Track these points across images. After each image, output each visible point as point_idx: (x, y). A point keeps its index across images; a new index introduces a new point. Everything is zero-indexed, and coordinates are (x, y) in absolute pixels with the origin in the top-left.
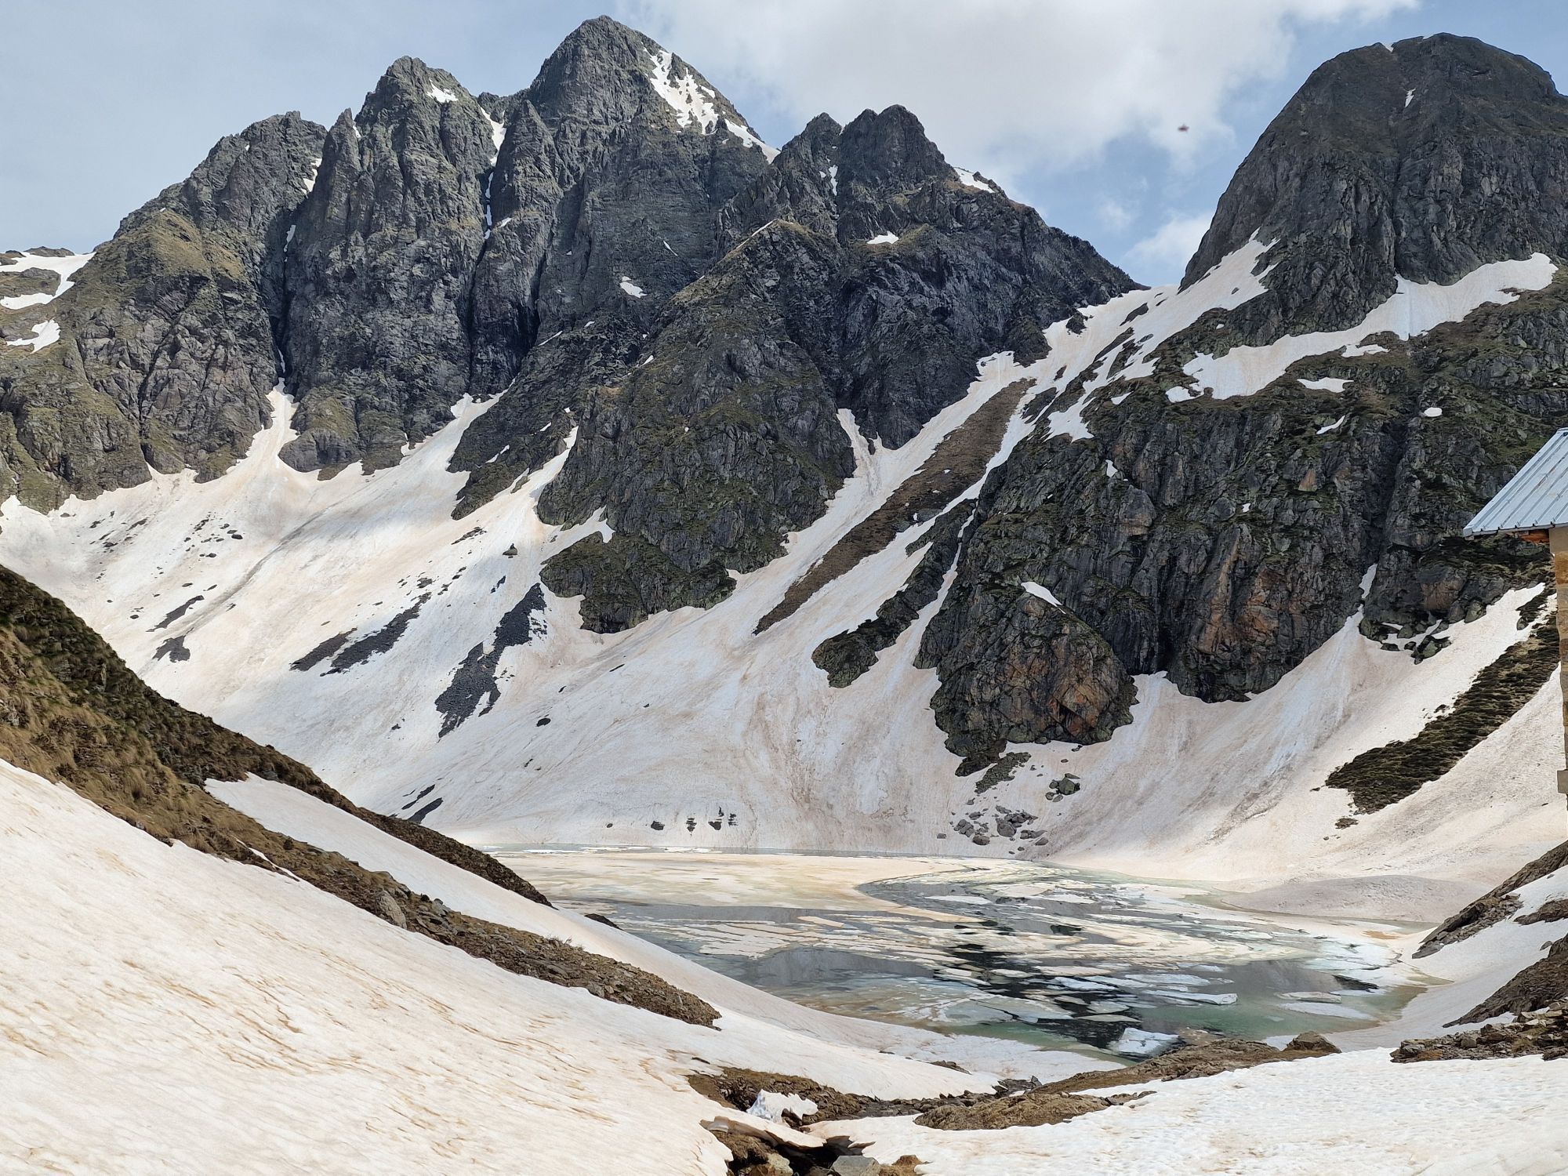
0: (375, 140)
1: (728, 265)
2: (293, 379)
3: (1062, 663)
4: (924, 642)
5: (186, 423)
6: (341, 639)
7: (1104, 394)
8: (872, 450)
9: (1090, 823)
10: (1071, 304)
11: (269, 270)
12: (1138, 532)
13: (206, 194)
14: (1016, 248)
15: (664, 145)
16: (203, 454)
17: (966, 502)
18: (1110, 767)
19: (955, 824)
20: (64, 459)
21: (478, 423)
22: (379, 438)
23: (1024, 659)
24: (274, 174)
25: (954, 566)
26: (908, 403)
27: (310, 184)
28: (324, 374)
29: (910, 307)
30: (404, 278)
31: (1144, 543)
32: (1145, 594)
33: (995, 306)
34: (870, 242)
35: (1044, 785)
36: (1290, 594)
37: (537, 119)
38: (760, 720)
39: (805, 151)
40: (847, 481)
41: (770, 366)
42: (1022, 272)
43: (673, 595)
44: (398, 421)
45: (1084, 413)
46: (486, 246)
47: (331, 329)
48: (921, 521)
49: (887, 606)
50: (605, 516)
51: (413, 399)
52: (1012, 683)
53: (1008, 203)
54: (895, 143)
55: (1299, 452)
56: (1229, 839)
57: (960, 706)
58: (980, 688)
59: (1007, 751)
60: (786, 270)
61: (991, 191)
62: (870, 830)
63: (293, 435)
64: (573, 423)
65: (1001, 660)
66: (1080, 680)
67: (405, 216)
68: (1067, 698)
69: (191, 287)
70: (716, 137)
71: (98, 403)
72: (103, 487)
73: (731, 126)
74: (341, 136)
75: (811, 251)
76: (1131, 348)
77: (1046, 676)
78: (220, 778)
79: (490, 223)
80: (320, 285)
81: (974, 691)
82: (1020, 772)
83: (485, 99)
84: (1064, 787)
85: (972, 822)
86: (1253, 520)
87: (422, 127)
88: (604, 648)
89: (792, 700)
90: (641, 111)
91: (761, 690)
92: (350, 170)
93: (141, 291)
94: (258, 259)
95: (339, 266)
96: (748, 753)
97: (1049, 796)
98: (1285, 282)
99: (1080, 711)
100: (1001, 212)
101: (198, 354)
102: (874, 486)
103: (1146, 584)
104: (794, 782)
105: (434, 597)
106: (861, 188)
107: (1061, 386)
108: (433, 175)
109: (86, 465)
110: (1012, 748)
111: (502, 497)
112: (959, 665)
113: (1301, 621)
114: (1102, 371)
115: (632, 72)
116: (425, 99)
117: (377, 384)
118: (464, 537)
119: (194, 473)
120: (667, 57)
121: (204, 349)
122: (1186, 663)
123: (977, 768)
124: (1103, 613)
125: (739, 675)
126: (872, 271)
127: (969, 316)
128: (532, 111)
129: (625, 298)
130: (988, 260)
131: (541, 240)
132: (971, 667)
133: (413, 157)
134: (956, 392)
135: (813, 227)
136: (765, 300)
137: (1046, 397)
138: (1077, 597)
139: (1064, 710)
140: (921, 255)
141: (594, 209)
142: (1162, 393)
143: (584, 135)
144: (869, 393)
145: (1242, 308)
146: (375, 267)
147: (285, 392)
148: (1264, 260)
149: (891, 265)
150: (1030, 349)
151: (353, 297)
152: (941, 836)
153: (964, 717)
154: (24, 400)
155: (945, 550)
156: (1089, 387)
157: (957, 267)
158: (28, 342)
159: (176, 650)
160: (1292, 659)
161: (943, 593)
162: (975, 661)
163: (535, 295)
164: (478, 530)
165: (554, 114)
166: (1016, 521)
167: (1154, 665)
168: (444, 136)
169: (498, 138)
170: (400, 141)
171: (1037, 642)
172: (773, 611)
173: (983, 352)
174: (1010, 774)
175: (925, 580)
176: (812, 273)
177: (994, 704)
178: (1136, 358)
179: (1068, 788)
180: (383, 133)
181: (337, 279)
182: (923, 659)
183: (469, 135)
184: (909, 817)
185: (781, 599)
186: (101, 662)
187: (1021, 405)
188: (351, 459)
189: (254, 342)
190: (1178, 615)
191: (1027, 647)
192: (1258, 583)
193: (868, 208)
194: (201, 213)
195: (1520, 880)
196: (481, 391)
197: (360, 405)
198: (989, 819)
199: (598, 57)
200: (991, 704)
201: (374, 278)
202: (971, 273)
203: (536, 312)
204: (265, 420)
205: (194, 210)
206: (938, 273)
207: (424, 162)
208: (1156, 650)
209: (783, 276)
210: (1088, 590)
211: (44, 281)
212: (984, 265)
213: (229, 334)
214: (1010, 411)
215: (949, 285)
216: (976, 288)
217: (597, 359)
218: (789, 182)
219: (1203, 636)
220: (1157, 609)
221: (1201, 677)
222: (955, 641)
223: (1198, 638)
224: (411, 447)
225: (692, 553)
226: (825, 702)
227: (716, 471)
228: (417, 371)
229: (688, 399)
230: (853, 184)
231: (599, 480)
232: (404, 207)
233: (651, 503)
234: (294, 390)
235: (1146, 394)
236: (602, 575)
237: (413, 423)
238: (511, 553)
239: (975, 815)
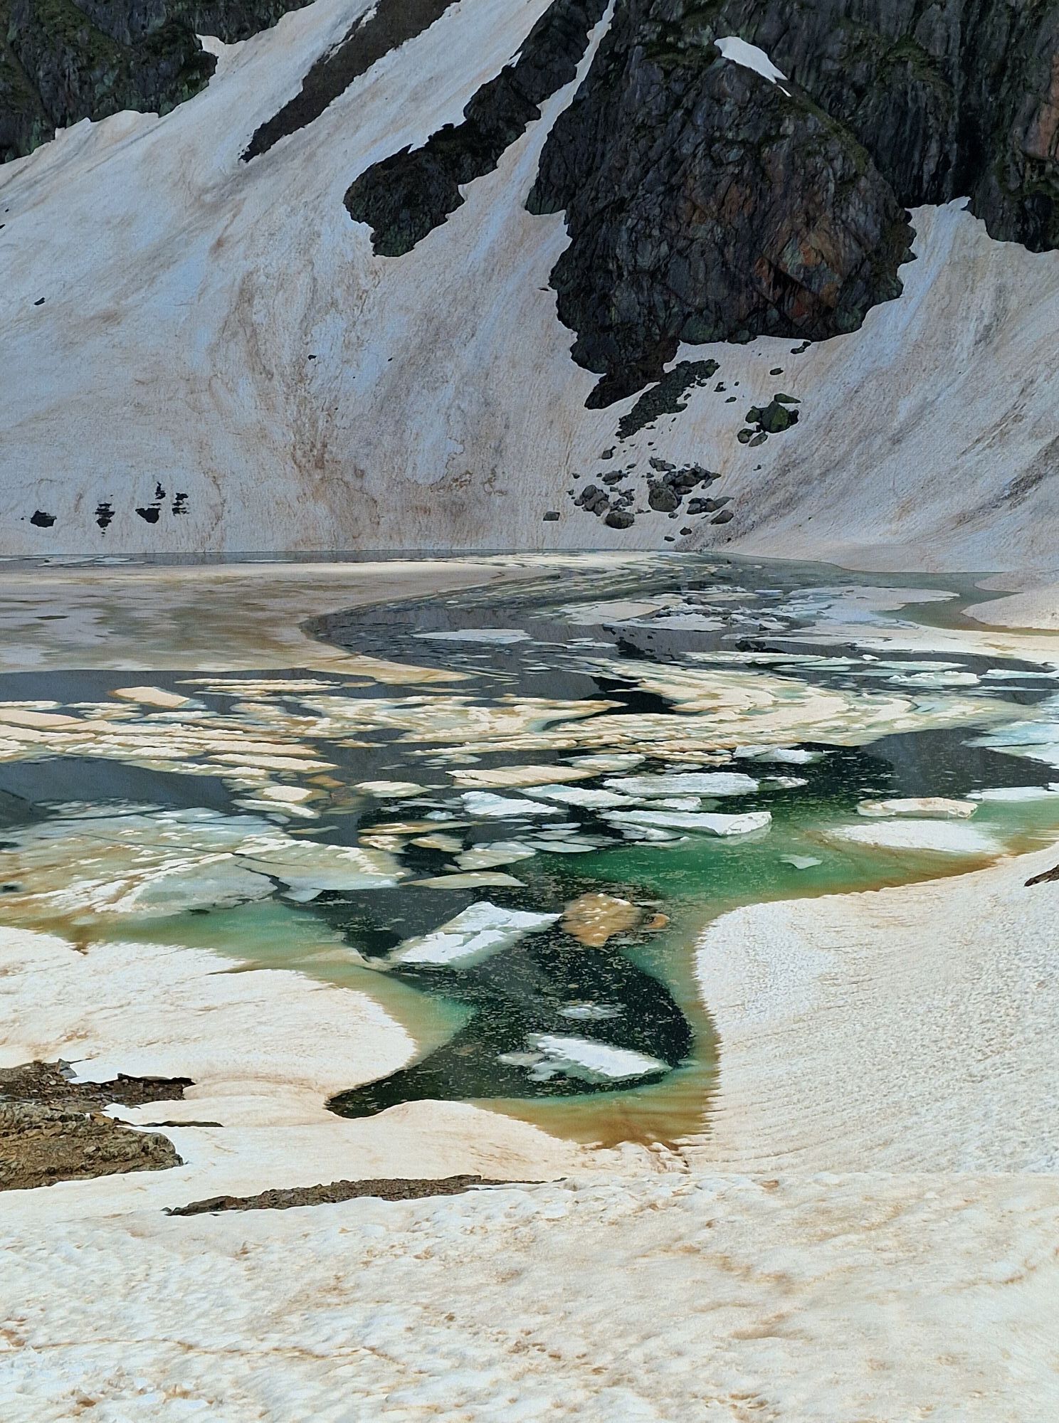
3: (778, 191)
4: (545, 163)
18: (854, 377)
19: (577, 495)
23: (711, 186)
32: (937, 51)
35: (737, 417)
38: (243, 322)
49: (483, 98)
52: (690, 233)
58: (634, 247)
59: (679, 358)
62: (427, 511)
65: (671, 190)
66: (810, 222)
68: (787, 258)
81: (622, 252)
82: (698, 397)
84: (772, 418)
85: (606, 489)
89: (303, 281)
91: (249, 265)
96: (217, 384)
97: (744, 436)
99: (808, 280)
103: (940, 32)
104: (298, 432)
110: (687, 353)
112: (600, 205)
122: (1003, 180)
123: (624, 393)
124: (860, 92)
125: (209, 240)
132: (620, 206)
138: (815, 61)
139: (781, 279)
152: (552, 517)
153: (605, 301)
161: (584, 67)
162: (627, 195)
167: (947, 187)
171: (734, 154)
174: (680, 400)
175: (553, 43)
177: (658, 274)
179: (776, 421)
182: (539, 201)
184: (498, 485)
190: (994, 90)
191: (718, 163)
198: (637, 484)
200: (652, 275)
208: (953, 158)
210: (834, 48)
219: (1034, 128)
220: (958, 80)
221: (1028, 204)
222: (598, 159)
223: (1026, 132)
226: (364, 282)
239: (614, 477)
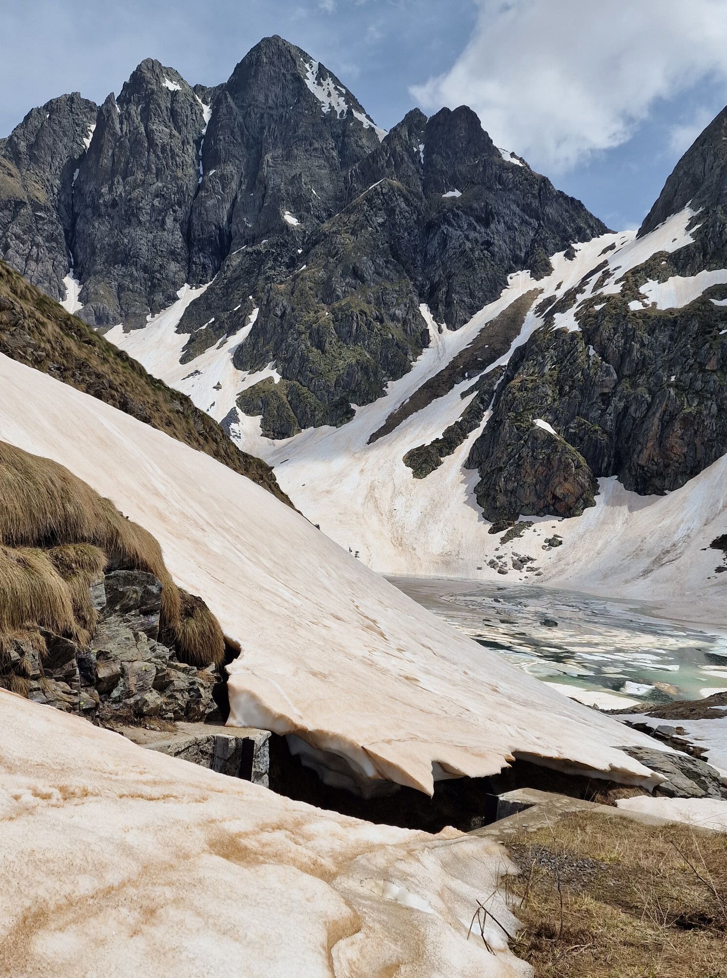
0: (130, 114)
1: (355, 207)
2: (79, 270)
3: (555, 469)
4: (472, 450)
7: (590, 303)
8: (440, 331)
9: (568, 564)
10: (567, 240)
11: (63, 198)
12: (606, 390)
13: (23, 146)
14: (535, 203)
15: (313, 125)
17: (499, 367)
18: (580, 531)
19: (488, 562)
21: (194, 303)
22: (133, 309)
23: (533, 466)
24: (65, 135)
25: (491, 407)
26: (464, 301)
27: (87, 142)
28: (98, 268)
29: (468, 239)
30: (148, 207)
31: (609, 397)
32: (607, 429)
33: (520, 240)
34: (444, 196)
35: (541, 541)
36: (696, 432)
37: (232, 104)
38: (372, 496)
39: (405, 133)
40: (425, 350)
41: (379, 274)
42: (538, 219)
43: (317, 418)
44: (144, 299)
45: (576, 315)
46: (199, 188)
47: (103, 238)
48: (470, 377)
49: (449, 430)
50: (276, 366)
51: (154, 286)
52: (525, 480)
53: (531, 174)
54: (462, 132)
55: (707, 345)
56: (651, 576)
57: (492, 493)
58: (505, 482)
59: (519, 520)
60: (391, 212)
61: (521, 165)
62: (437, 563)
63: (80, 306)
64: (254, 306)
66: (566, 479)
67: (149, 166)
68: (557, 489)
69: (15, 208)
70: (346, 121)
73: (356, 114)
74: (108, 111)
75: (406, 200)
76: (607, 275)
77: (546, 476)
79: (202, 173)
80: (95, 208)
81: (500, 484)
82: (527, 533)
83: (198, 89)
84: (553, 542)
85: (497, 561)
86: (676, 387)
87: (160, 108)
88: (276, 448)
89: (391, 485)
90: (299, 101)
91: (372, 479)
92: (114, 134)
94: (56, 191)
95: (107, 197)
97: (544, 547)
98: (706, 236)
99: (564, 498)
100: (527, 180)
101: (21, 251)
102: (441, 354)
103: (609, 423)
104: (393, 534)
106: (439, 159)
107: (560, 294)
108: (166, 140)
110: (522, 518)
111: (211, 351)
112: (493, 468)
113: (701, 449)
114: (589, 288)
115: (293, 75)
116: (161, 88)
117: (131, 275)
118: (189, 376)
120: (315, 64)
121: (25, 248)
122: (630, 471)
123: (501, 529)
124: (582, 439)
125: (359, 469)
126: (444, 215)
127: (504, 246)
128: (230, 99)
129: (286, 227)
130: (517, 210)
131: (234, 185)
132: (501, 469)
133: (154, 127)
134: (494, 295)
135: (408, 184)
136: (377, 231)
137: (550, 301)
138: (567, 429)
139: (555, 497)
140: (475, 205)
141: (269, 166)
142: (626, 303)
143: (262, 116)
144: (441, 294)
145: (678, 252)
146: (130, 199)
147: (74, 277)
148: (693, 222)
149: (457, 211)
150: (540, 270)
151: (116, 218)
153: (494, 499)
155: (486, 397)
156: (580, 298)
157: (498, 214)
160: (694, 472)
161: (483, 423)
162: (503, 466)
163: (230, 220)
164: (197, 372)
165: (243, 101)
166: (532, 381)
167: (610, 472)
168: (173, 114)
169: (207, 116)
170: (146, 117)
171: (541, 456)
172: (379, 431)
173: (511, 270)
174: (521, 534)
175: (472, 416)
176: (407, 214)
177: (513, 492)
178: (611, 280)
179: (555, 543)
180: (135, 110)
181: (106, 206)
182: (470, 464)
183: (189, 113)
184: (461, 556)
185: (383, 423)
187: (534, 306)
188: (116, 323)
189: (55, 245)
190: (627, 442)
191: (535, 459)
192: (677, 425)
193: (442, 173)
194: (20, 159)
196: (194, 280)
197: (121, 288)
198: (508, 560)
199: (272, 63)
200: (511, 493)
201: (130, 207)
202: (507, 219)
203: (230, 232)
205: (16, 157)
206: (486, 219)
207: (161, 130)
208: (612, 463)
209: (389, 216)
210: (573, 425)
212: (515, 214)
213: (39, 239)
214: (526, 310)
215: (492, 226)
216: (509, 228)
217: (269, 265)
218: (394, 154)
219: (641, 455)
220: (615, 438)
221: (639, 480)
222: (490, 453)
223: (638, 457)
224: (153, 316)
225: (328, 392)
226: (411, 486)
227: (344, 341)
228: (156, 267)
229: (328, 294)
230: (434, 156)
231: (272, 344)
232: (148, 160)
233: (304, 359)
234: (79, 277)
235: (616, 305)
236: (274, 403)
237: (154, 301)
238: (218, 387)
239: (499, 558)
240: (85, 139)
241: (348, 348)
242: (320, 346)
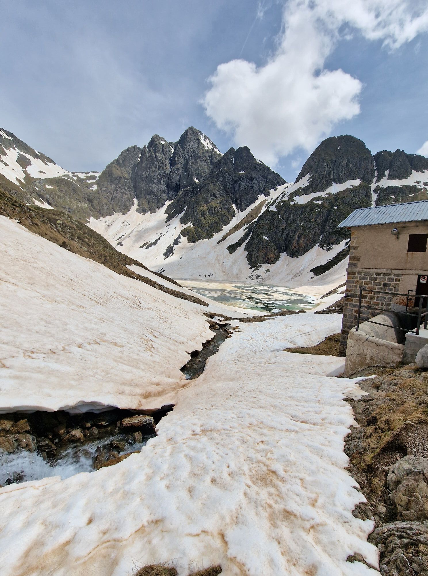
0: (150, 151)
2: (138, 197)
3: (268, 250)
4: (246, 246)
5: (120, 204)
6: (147, 243)
7: (279, 203)
8: (238, 212)
9: (271, 277)
10: (275, 186)
11: (132, 176)
12: (283, 228)
13: (121, 161)
14: (266, 175)
15: (203, 153)
16: (123, 210)
17: (254, 222)
18: (275, 268)
19: (249, 277)
20: (100, 210)
21: (169, 205)
22: (152, 208)
23: (262, 250)
24: (133, 158)
25: (251, 233)
26: (245, 203)
27: (139, 159)
28: (143, 196)
29: (246, 185)
30: (156, 178)
31: (284, 230)
32: (283, 239)
33: (261, 186)
34: (240, 173)
35: (264, 271)
36: (308, 239)
37: (180, 147)
38: (217, 259)
39: (229, 154)
40: (234, 217)
41: (221, 196)
42: (266, 179)
43: (203, 237)
44: (156, 205)
45: (276, 206)
46: (170, 172)
47: (144, 187)
48: (246, 225)
49: (240, 240)
50: (191, 222)
51: (158, 201)
52: (260, 254)
53: (265, 166)
54: (245, 154)
55: (312, 214)
56: (293, 280)
57: (251, 257)
58: (255, 254)
60: (224, 178)
61: (262, 163)
62: (235, 277)
63: (138, 207)
64: (186, 206)
65: (258, 250)
66: (271, 253)
67: (156, 166)
68: (269, 256)
69: (119, 179)
70: (212, 151)
71: (104, 200)
72: (107, 215)
73: (215, 149)
74: (144, 150)
75: (229, 174)
76: (285, 194)
77: (266, 253)
78: (128, 265)
79: (171, 168)
80: (142, 179)
81: (253, 255)
82: (260, 269)
83: (170, 143)
84: (267, 271)
86: (303, 226)
87: (159, 149)
88: (191, 246)
89: (223, 255)
90: (198, 146)
91: (218, 254)
92: (146, 157)
93: (111, 180)
94: (130, 174)
95: (145, 175)
96: (215, 264)
98: (313, 183)
99: (271, 258)
100: (263, 168)
102: (238, 219)
103: (284, 237)
104: (223, 269)
105: (163, 236)
106: (238, 162)
107: (272, 201)
108: (161, 158)
109: (104, 211)
110: (259, 264)
111: (174, 219)
112: (251, 250)
113: (309, 244)
114: (279, 198)
115: (197, 138)
116: (159, 143)
117: (152, 198)
118: (167, 226)
119: (122, 213)
120: (204, 135)
121: (122, 191)
122: (289, 251)
123: (253, 268)
124: (276, 242)
125: (214, 251)
126: (240, 178)
127: (257, 187)
128: (179, 146)
129: (195, 183)
130: (261, 177)
131: (180, 171)
132: (253, 251)
133: (157, 155)
134: (254, 202)
135: (229, 169)
136: (220, 183)
137: (269, 203)
138: (272, 239)
139: (268, 258)
140: (249, 175)
141: (190, 165)
142: (289, 203)
143: (188, 150)
144: (238, 201)
145: (305, 187)
146: (151, 176)
147: (136, 199)
148: (310, 178)
149: (243, 177)
150: (267, 194)
151: (147, 181)
152: (247, 279)
153: (252, 259)
154: (92, 200)
155: (250, 230)
156: (277, 201)
157: (255, 178)
158: (92, 189)
159: (120, 244)
160: (307, 251)
161: (249, 238)
163: (179, 181)
164: (170, 225)
165: (183, 146)
166: (263, 225)
167: (284, 251)
168: (163, 150)
169: (173, 151)
170: (155, 152)
171: (265, 247)
172: (220, 240)
173: (259, 194)
175: (246, 235)
176: (229, 178)
177: (257, 257)
178: (285, 196)
180: (152, 150)
181: (144, 178)
182: (245, 249)
183: (167, 150)
184: (241, 275)
185: (221, 238)
186: (107, 245)
187: (265, 204)
188: (148, 211)
189: (131, 190)
190: (288, 243)
191: (263, 247)
192: (302, 237)
193: (239, 166)
195: (338, 288)
196: (170, 199)
197: (149, 202)
198: (254, 276)
199: (191, 135)
201: (151, 178)
202: (257, 179)
203: (179, 185)
204: (133, 204)
205: (119, 164)
206: (252, 179)
207: (160, 155)
208: (285, 248)
210: (274, 238)
211: (93, 177)
213: (126, 188)
214: (263, 206)
215: (253, 181)
216: (258, 182)
217: (190, 194)
218: (225, 161)
219: (292, 246)
220: (285, 242)
221: (291, 253)
222: (251, 246)
224: (158, 209)
225: (206, 230)
226: (228, 256)
227: (211, 215)
228: (159, 195)
229: (206, 202)
230: (237, 161)
231: (191, 216)
232: (156, 164)
233: (199, 220)
234: (137, 199)
235: (286, 203)
236: (191, 233)
237: (158, 205)
238: (175, 229)
239: (252, 275)
240: (138, 159)
241: (212, 217)
242: (204, 216)
